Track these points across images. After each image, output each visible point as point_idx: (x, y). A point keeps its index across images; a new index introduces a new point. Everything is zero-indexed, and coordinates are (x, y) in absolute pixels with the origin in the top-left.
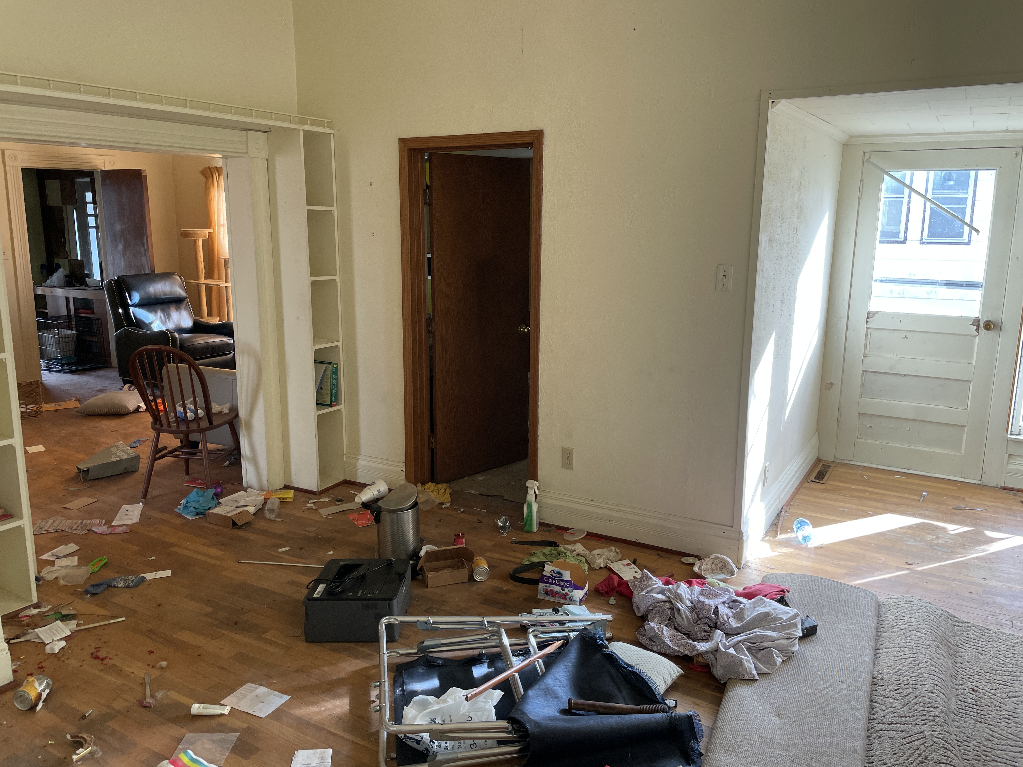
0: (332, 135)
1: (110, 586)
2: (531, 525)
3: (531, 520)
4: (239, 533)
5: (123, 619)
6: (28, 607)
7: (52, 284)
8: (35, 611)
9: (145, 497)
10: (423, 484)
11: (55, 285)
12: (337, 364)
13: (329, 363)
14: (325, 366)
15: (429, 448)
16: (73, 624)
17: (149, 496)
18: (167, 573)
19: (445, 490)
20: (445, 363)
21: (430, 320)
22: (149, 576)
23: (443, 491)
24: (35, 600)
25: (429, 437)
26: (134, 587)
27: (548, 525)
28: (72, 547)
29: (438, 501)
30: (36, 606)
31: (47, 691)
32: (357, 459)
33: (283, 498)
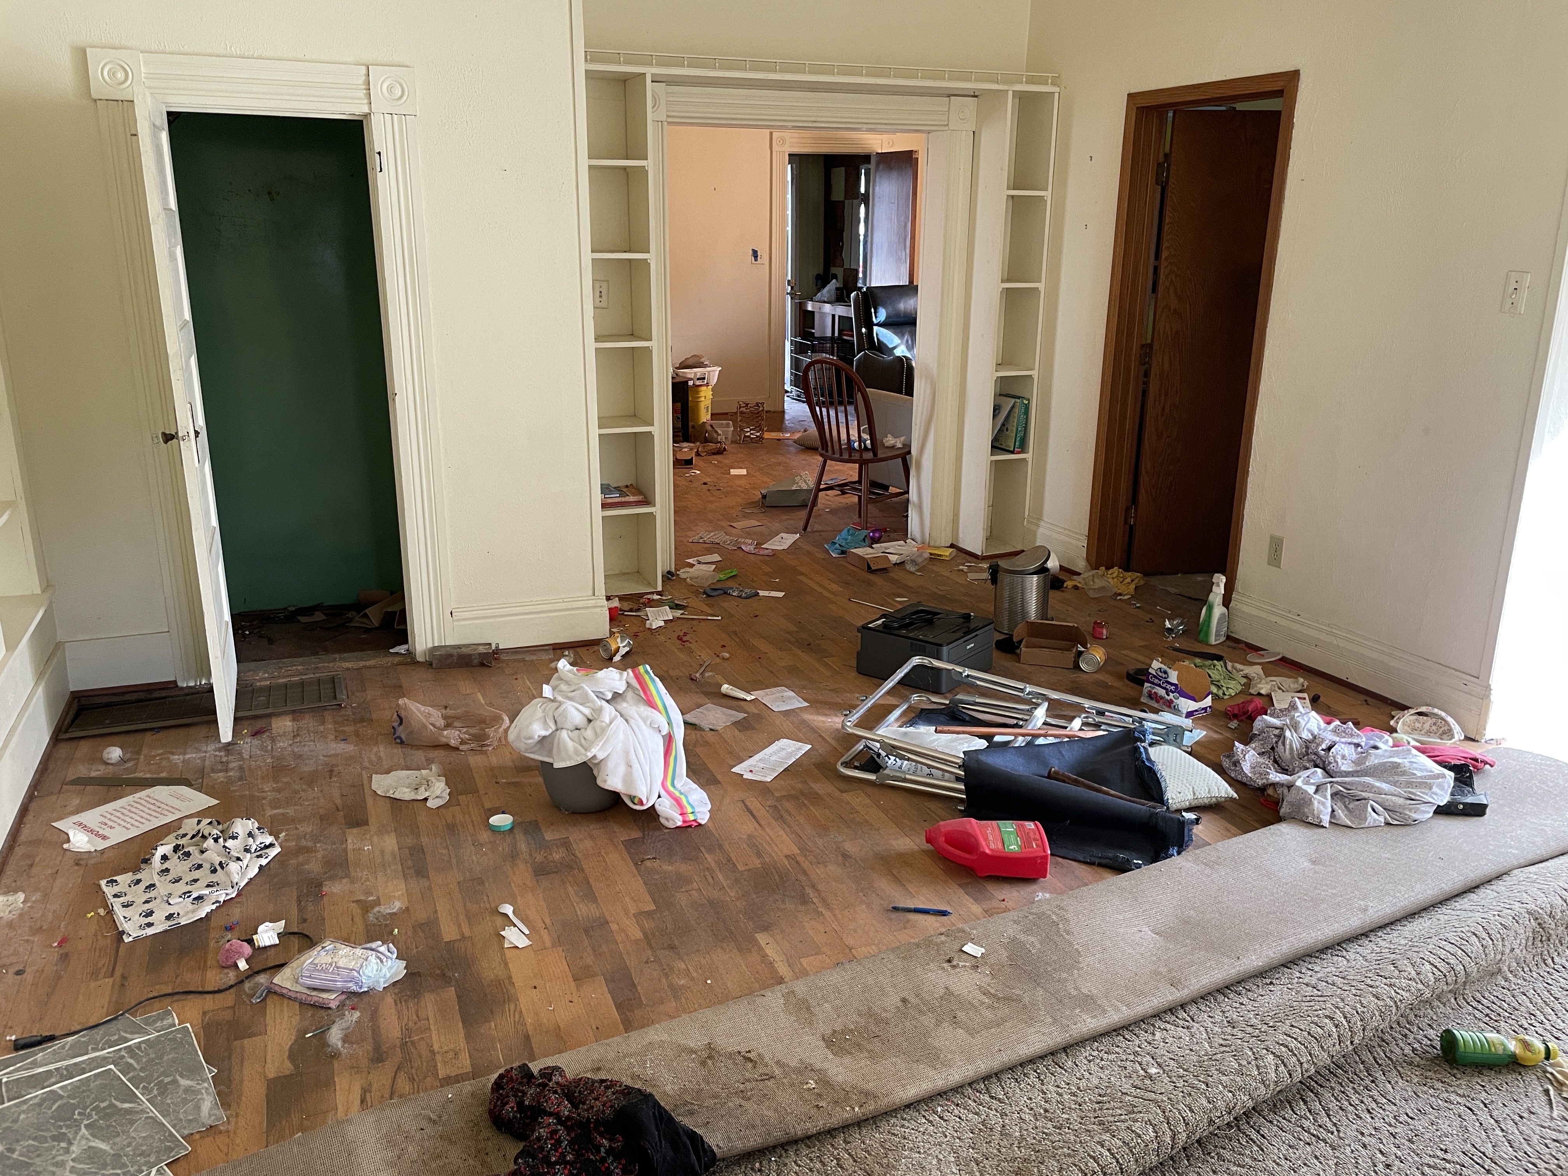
0: (1057, 95)
1: (726, 593)
2: (1207, 634)
3: (1209, 626)
4: (871, 577)
5: (720, 618)
6: (653, 593)
7: (822, 299)
8: (656, 597)
9: (805, 529)
10: (1108, 569)
11: (826, 299)
12: (1029, 400)
13: (1019, 398)
14: (1013, 400)
15: (1126, 523)
16: (678, 613)
17: (809, 529)
18: (781, 594)
19: (1132, 581)
20: (1164, 408)
21: (1147, 350)
22: (762, 593)
23: (1129, 580)
24: (660, 589)
25: (1128, 509)
26: (745, 598)
27: (1237, 641)
28: (716, 557)
29: (1115, 590)
30: (659, 593)
31: (627, 649)
32: (1038, 526)
33: (935, 554)
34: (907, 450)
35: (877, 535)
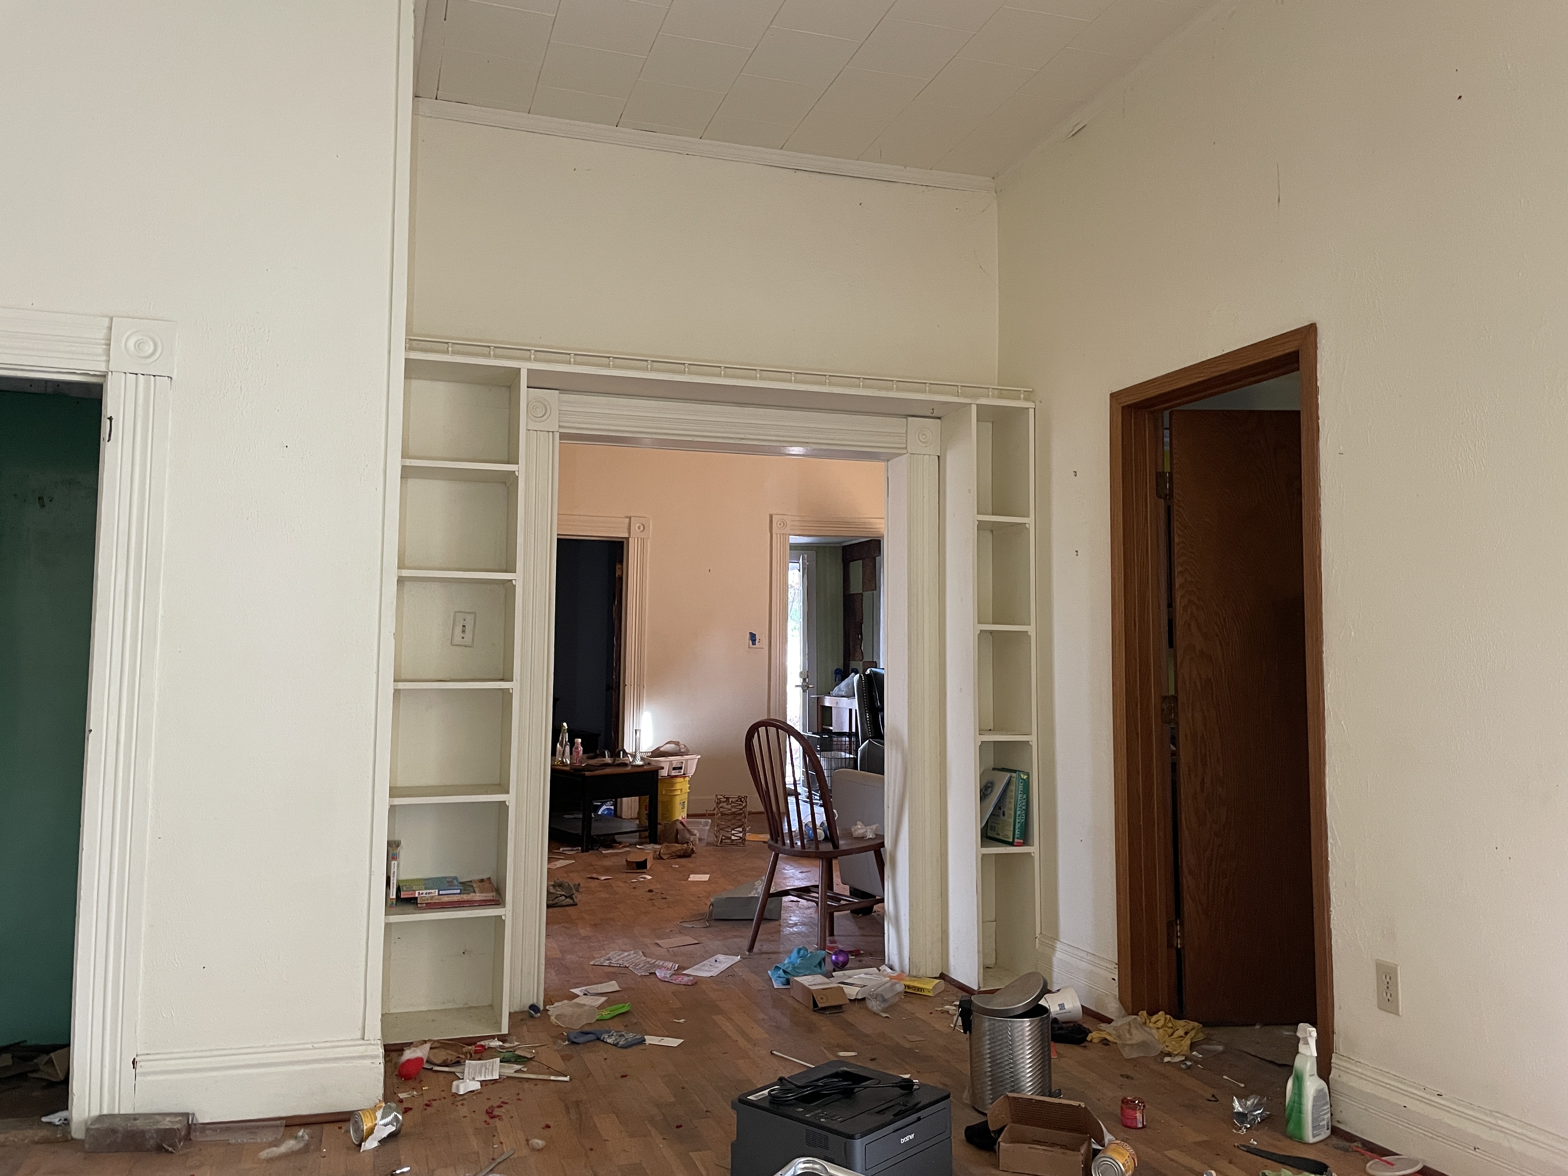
0: (1031, 411)
1: (599, 1039)
2: (1299, 1124)
3: (1300, 1111)
4: (816, 1018)
5: (567, 1079)
6: (492, 1037)
7: (840, 693)
8: (496, 1043)
9: (751, 948)
10: (1151, 1014)
11: (843, 693)
12: (1028, 774)
13: (1015, 771)
14: (1008, 775)
15: (1170, 945)
16: (511, 1070)
17: (755, 950)
18: (674, 1042)
19: (1186, 1033)
20: (1203, 782)
21: (1171, 703)
22: (650, 1040)
23: (1181, 1032)
24: (505, 1030)
25: (1170, 925)
26: (623, 1047)
27: (1350, 1138)
28: (612, 986)
29: (1161, 1047)
30: (502, 1038)
31: (392, 1129)
32: (1053, 948)
33: (914, 988)
34: (880, 841)
35: (841, 959)
